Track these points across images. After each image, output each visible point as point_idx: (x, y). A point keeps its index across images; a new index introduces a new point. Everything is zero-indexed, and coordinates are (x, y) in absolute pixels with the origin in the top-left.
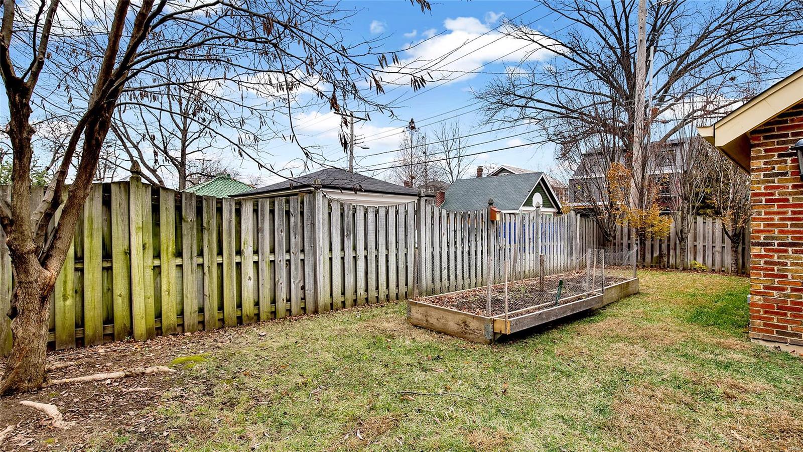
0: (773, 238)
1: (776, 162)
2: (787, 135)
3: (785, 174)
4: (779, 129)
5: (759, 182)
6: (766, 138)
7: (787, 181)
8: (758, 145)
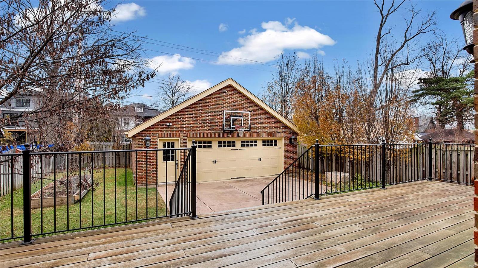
0: (140, 160)
1: (141, 141)
2: (143, 135)
3: (143, 144)
4: (142, 133)
5: (137, 146)
6: (139, 135)
7: (143, 146)
8: (137, 137)
